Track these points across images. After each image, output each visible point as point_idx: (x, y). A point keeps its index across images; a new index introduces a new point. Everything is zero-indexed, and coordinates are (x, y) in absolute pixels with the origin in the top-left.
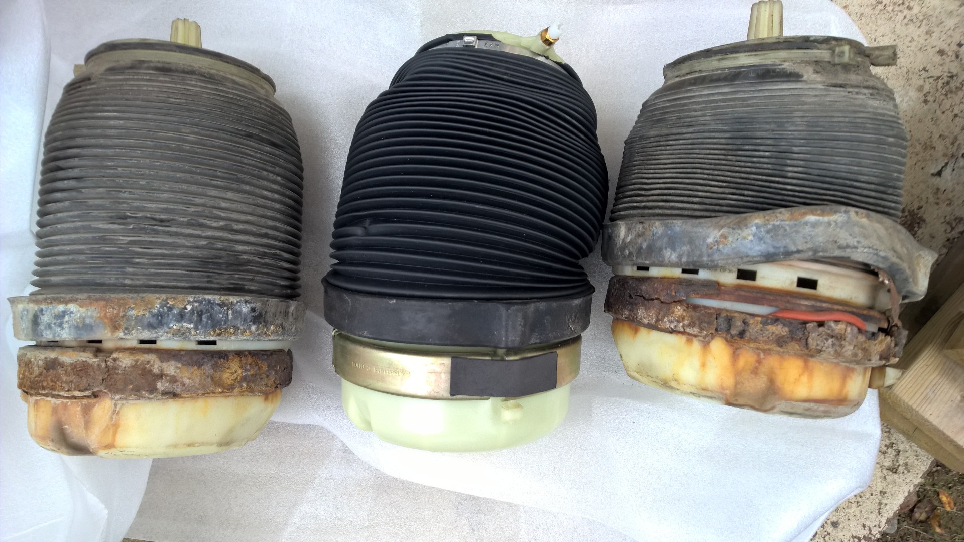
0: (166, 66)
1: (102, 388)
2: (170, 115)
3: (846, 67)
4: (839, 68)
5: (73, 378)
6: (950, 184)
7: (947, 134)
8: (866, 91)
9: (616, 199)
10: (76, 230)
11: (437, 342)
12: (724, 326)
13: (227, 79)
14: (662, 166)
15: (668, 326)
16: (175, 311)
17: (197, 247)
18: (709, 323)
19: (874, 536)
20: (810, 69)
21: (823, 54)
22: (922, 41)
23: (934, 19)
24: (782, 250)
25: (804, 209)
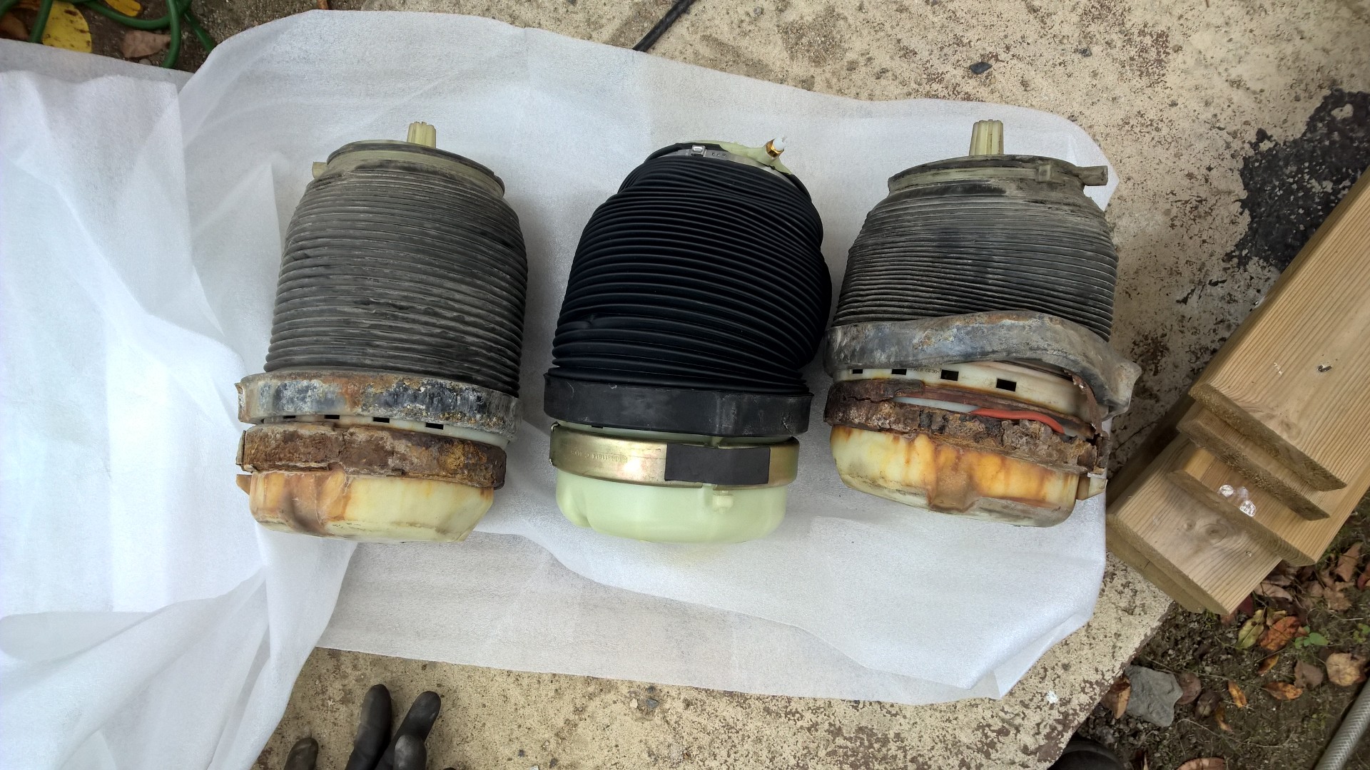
0: (412, 165)
1: (338, 460)
2: (414, 211)
3: (1052, 186)
4: (1044, 185)
5: (311, 449)
6: (1196, 312)
7: (1193, 260)
8: (1066, 208)
9: (839, 307)
10: (321, 313)
11: (654, 427)
12: (926, 422)
13: (465, 179)
14: (877, 273)
15: (876, 424)
16: (410, 392)
17: (432, 335)
18: (913, 420)
19: (1108, 681)
20: (1013, 186)
21: (1027, 172)
22: (1170, 164)
23: (1183, 141)
24: (979, 350)
25: (1000, 313)
